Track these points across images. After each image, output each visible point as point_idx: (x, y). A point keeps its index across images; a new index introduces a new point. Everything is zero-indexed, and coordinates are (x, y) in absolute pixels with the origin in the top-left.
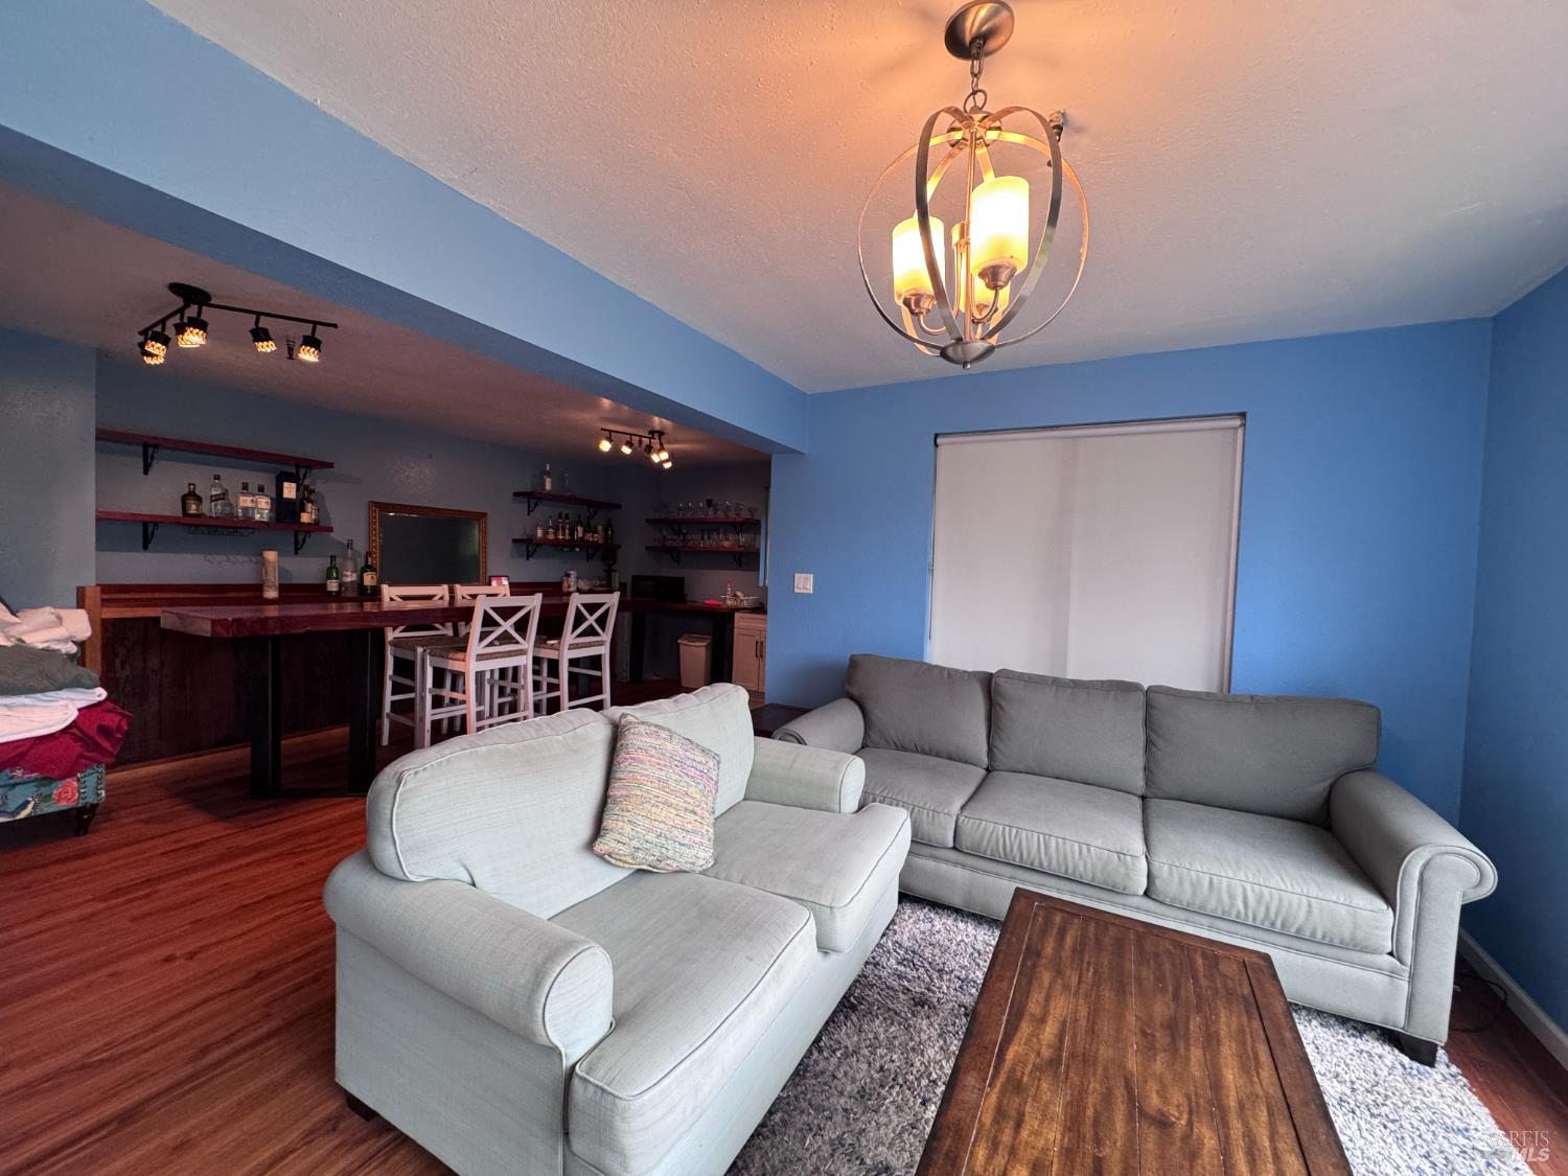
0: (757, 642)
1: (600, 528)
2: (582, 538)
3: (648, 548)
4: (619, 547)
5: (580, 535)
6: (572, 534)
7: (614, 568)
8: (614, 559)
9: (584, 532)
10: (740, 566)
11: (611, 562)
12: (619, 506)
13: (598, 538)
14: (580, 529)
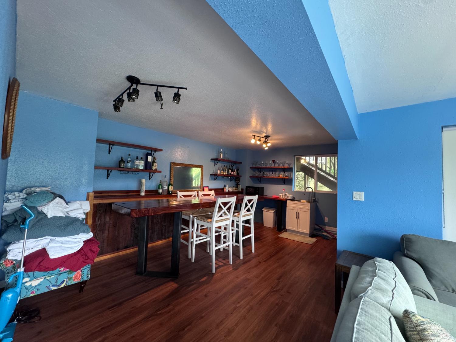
0: (297, 212)
1: (235, 170)
2: (231, 174)
3: (250, 177)
4: (241, 176)
5: (230, 173)
6: (228, 172)
7: (239, 184)
8: (239, 180)
9: (231, 172)
10: (285, 183)
11: (238, 182)
12: (241, 163)
13: (235, 173)
14: (230, 171)
